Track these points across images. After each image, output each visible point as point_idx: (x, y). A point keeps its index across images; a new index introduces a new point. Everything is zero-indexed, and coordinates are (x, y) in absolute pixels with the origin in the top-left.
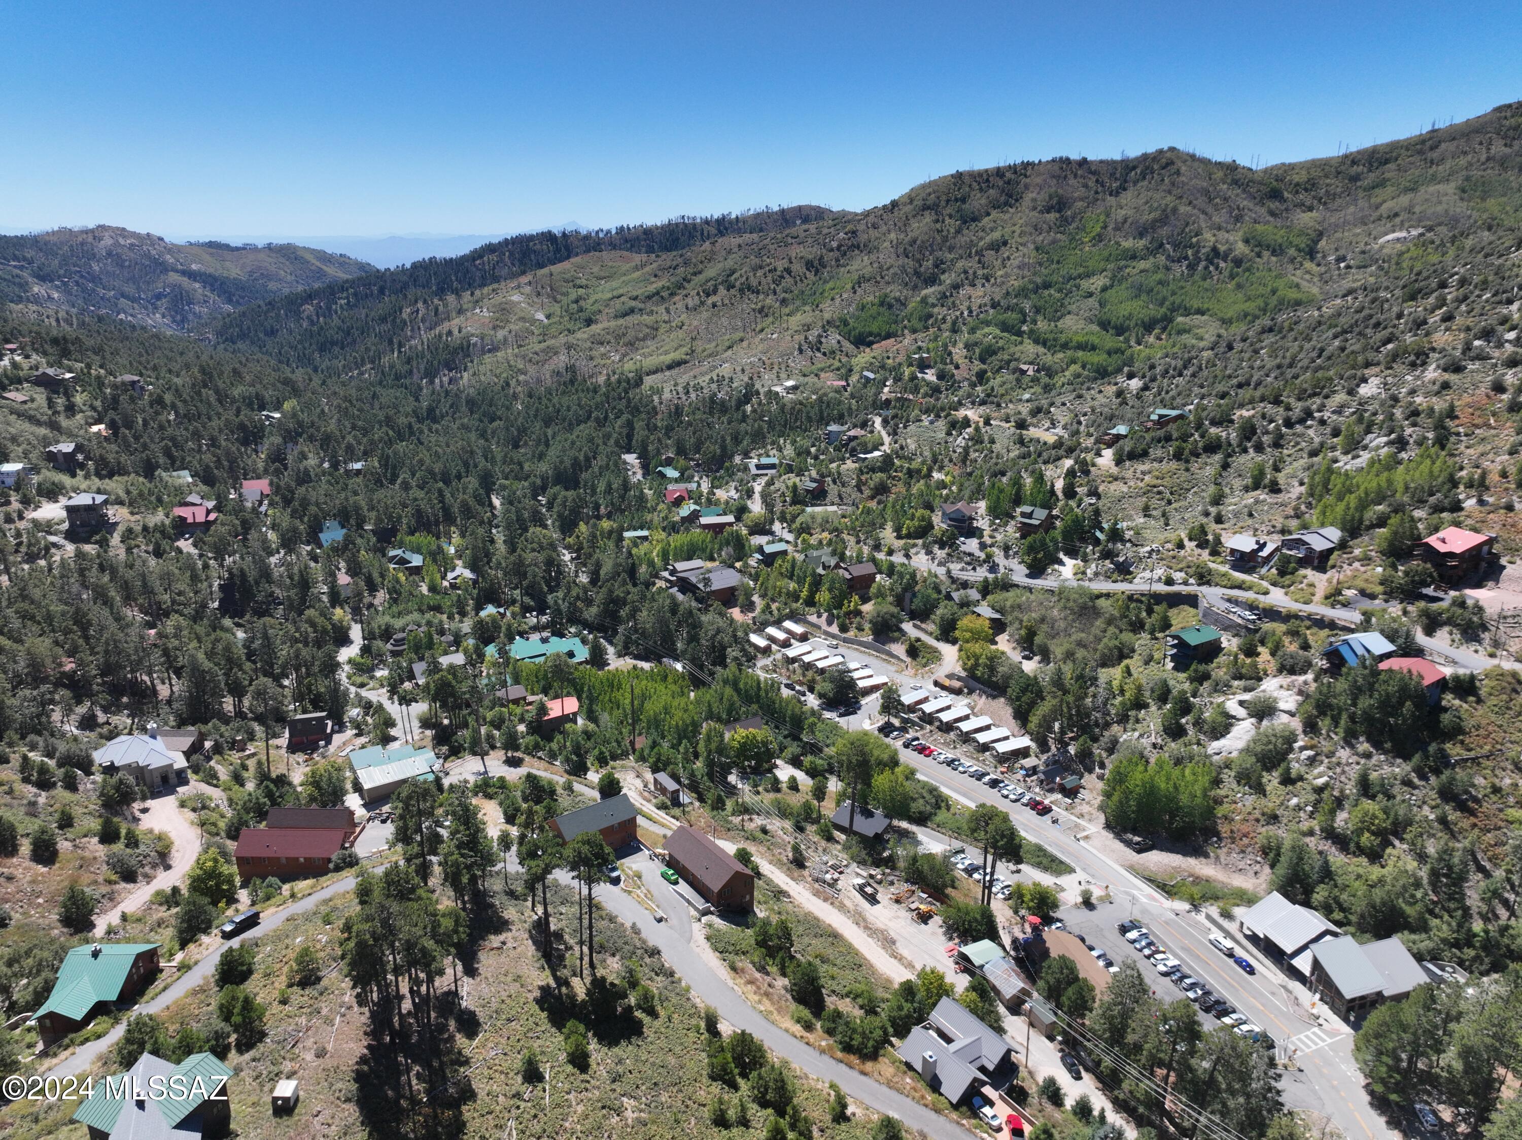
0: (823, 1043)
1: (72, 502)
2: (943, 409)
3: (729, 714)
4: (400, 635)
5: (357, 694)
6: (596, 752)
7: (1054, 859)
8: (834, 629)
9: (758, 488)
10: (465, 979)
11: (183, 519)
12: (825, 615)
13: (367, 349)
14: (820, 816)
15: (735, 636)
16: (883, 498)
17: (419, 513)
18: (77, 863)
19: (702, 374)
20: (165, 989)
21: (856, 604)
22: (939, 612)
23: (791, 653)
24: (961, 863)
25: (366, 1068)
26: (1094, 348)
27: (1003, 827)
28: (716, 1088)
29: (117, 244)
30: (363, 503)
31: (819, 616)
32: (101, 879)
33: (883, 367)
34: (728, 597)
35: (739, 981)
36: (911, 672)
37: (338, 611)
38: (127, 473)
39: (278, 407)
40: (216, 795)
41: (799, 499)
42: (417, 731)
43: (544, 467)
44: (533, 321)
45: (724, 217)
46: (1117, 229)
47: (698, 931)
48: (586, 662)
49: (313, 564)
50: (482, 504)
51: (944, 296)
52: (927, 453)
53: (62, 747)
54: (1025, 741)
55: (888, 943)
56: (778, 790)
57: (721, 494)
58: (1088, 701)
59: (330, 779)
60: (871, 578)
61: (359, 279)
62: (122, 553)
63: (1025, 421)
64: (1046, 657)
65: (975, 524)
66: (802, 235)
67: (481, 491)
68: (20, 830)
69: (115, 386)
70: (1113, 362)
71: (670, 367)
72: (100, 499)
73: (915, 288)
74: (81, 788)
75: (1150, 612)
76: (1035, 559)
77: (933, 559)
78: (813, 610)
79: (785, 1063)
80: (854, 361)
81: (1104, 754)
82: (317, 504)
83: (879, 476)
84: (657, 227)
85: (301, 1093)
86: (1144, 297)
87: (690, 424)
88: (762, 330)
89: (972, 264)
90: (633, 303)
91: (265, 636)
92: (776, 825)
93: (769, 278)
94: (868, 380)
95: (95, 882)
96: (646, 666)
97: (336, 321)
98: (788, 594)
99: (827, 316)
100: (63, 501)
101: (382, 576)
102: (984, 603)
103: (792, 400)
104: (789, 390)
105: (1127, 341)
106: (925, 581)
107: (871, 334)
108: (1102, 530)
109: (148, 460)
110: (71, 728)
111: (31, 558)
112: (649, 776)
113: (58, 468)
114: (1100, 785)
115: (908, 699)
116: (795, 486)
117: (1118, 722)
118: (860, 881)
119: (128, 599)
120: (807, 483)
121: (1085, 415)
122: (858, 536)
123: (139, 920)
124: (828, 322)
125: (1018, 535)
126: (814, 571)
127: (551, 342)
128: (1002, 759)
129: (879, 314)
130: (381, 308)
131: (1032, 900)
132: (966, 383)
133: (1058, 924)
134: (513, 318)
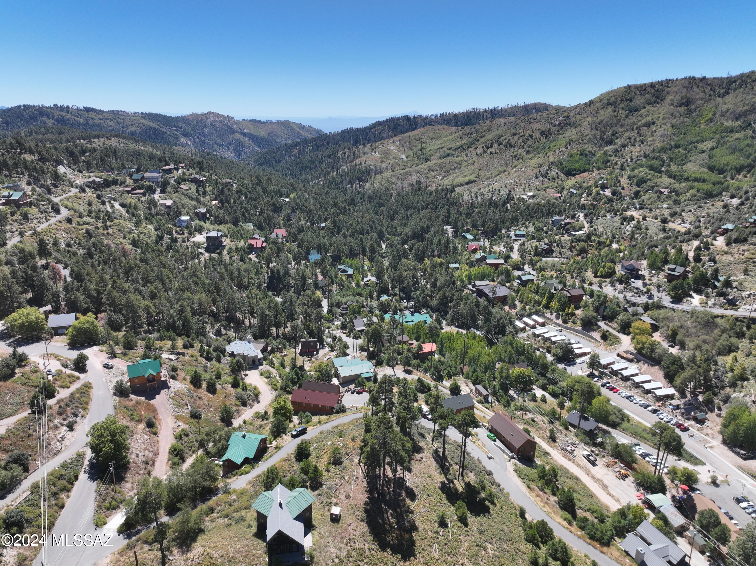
0: (579, 533)
1: (208, 235)
2: (618, 211)
3: (510, 359)
4: (345, 306)
5: (328, 332)
6: (446, 371)
7: (692, 456)
8: (560, 321)
9: (516, 247)
10: (407, 473)
11: (252, 245)
12: (555, 314)
13: (322, 170)
14: (561, 417)
16: (585, 256)
17: (351, 249)
18: (224, 395)
19: (484, 188)
20: (271, 457)
21: (573, 310)
22: (620, 317)
23: (537, 332)
24: (638, 451)
25: (368, 507)
26: (704, 181)
27: (674, 435)
28: (530, 546)
29: (215, 120)
30: (327, 243)
31: (552, 314)
32: (234, 403)
33: (581, 187)
34: (503, 300)
35: (532, 494)
36: (603, 347)
37: (318, 292)
38: (228, 223)
39: (287, 196)
40: (274, 372)
41: (538, 253)
42: (359, 352)
43: (407, 230)
44: (400, 159)
45: (495, 109)
46: (722, 115)
47: (510, 466)
49: (306, 270)
50: (379, 247)
51: (617, 151)
52: (609, 234)
53: (213, 344)
54: (671, 391)
55: (605, 487)
56: (536, 401)
57: (496, 248)
58: (712, 373)
59: (323, 370)
60: (581, 297)
61: (317, 137)
62: (228, 259)
63: (667, 219)
64: (683, 346)
65: (640, 273)
66: (539, 118)
67: (377, 241)
68: (202, 377)
69: (223, 184)
70: (718, 188)
71: (467, 184)
72: (220, 234)
73: (600, 146)
74: (222, 362)
75: (749, 328)
76: (676, 294)
77: (615, 289)
78: (548, 311)
80: (565, 184)
81: (721, 403)
82: (308, 242)
83: (582, 244)
84: (460, 114)
85: (342, 514)
86: (737, 153)
87: (479, 212)
88: (516, 166)
89: (634, 134)
90: (449, 151)
91: (291, 301)
92: (539, 418)
93: (521, 140)
94: (572, 194)
95: (232, 404)
96: (464, 332)
97: (307, 157)
98: (535, 302)
99: (551, 160)
100: (204, 234)
101: (336, 277)
102: (646, 315)
103: (532, 203)
104: (530, 197)
105: (725, 177)
106: (611, 301)
107: (575, 170)
108: (719, 281)
109: (236, 218)
110: (213, 335)
111: (192, 258)
112: (472, 386)
113: (200, 220)
114: (719, 420)
115: (603, 362)
116: (536, 247)
117: (730, 387)
118: (586, 453)
119: (230, 279)
120: (543, 245)
121: (703, 217)
122: (572, 275)
123: (250, 424)
124: (552, 163)
125: (666, 280)
126: (550, 291)
127: (408, 170)
128: (658, 399)
129: (580, 159)
130: (329, 151)
131: (682, 477)
132: (628, 197)
133: (698, 492)
134: (390, 157)
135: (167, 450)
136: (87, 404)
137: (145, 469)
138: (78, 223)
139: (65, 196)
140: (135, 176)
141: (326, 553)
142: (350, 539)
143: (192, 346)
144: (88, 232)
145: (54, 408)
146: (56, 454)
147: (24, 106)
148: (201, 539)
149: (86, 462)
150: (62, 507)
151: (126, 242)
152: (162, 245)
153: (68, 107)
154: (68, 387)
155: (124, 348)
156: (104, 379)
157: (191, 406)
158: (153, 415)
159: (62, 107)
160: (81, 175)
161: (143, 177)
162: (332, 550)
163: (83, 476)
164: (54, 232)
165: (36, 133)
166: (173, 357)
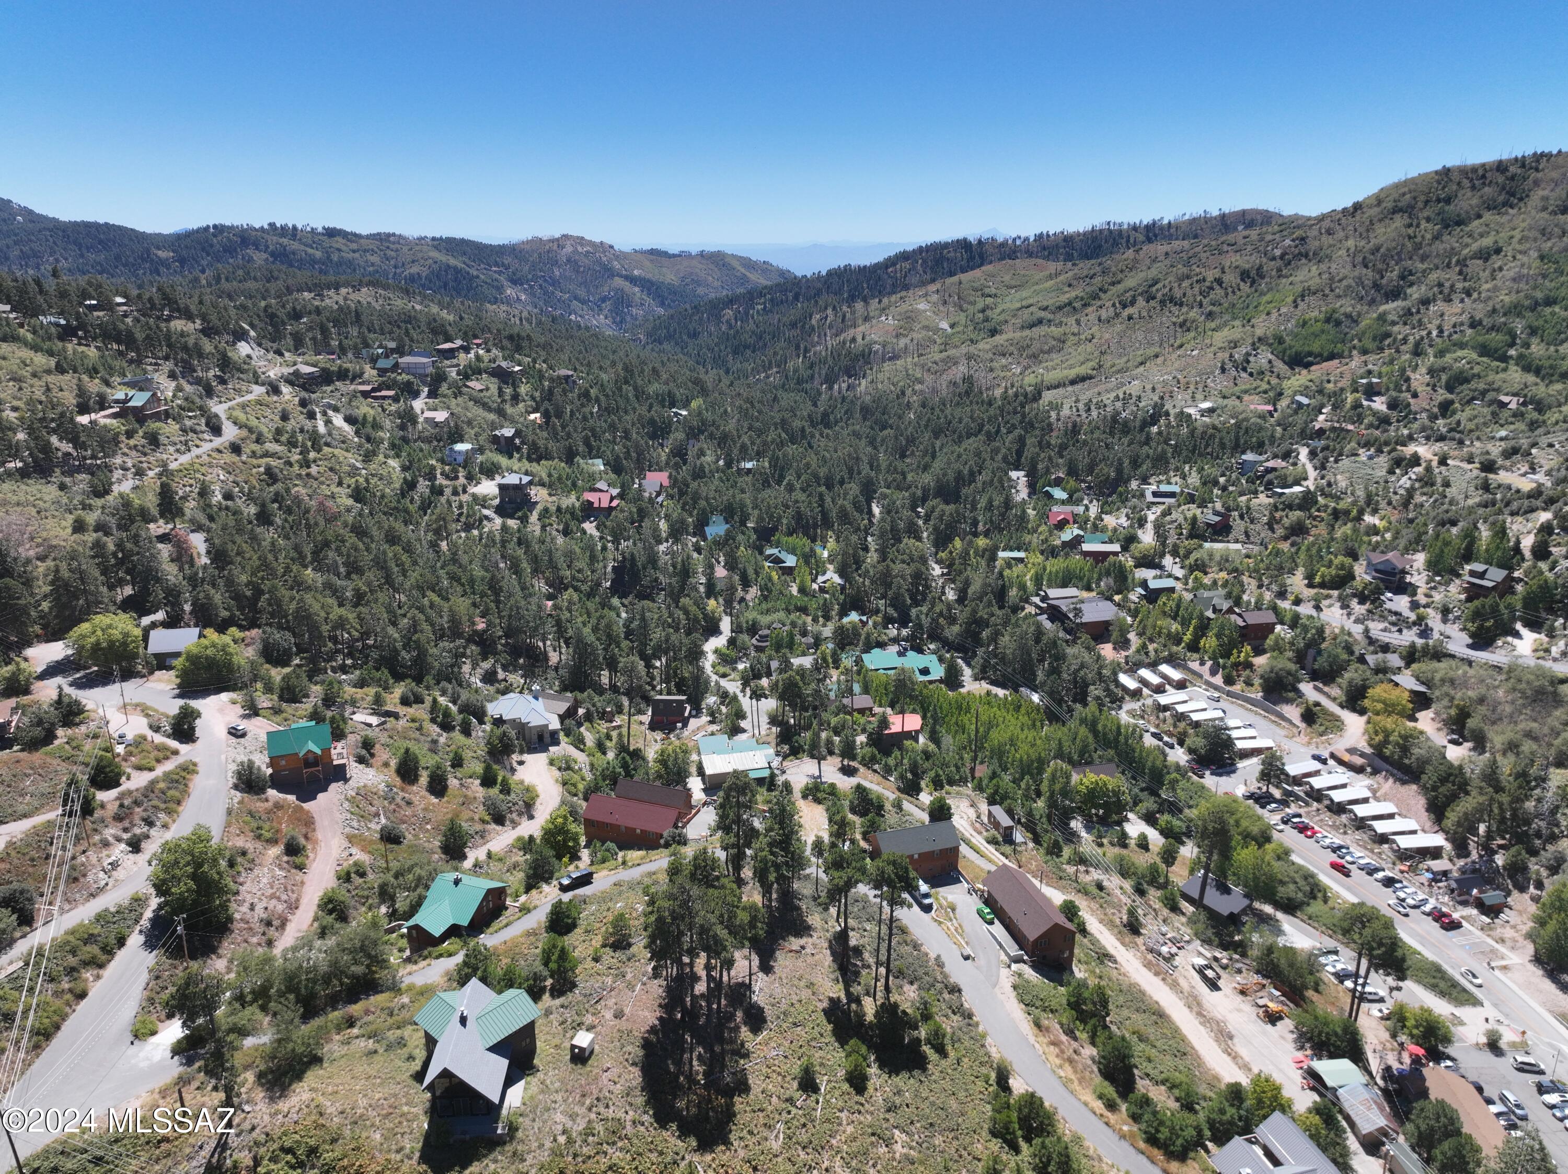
0: (1125, 1128)
1: (504, 481)
2: (1387, 443)
3: (1081, 755)
4: (766, 632)
5: (717, 683)
6: (932, 774)
7: (1454, 985)
8: (1218, 680)
9: (1151, 517)
10: (761, 974)
11: (590, 503)
12: (1209, 664)
13: (775, 354)
14: (1167, 882)
15: (1100, 673)
16: (1299, 540)
17: (799, 516)
18: (461, 800)
19: (1108, 391)
20: (506, 926)
21: (1247, 655)
22: (1347, 675)
23: (1163, 700)
24: (1332, 965)
25: (654, 1038)
27: (1383, 933)
28: (995, 1145)
29: (575, 251)
30: (748, 502)
31: (1202, 663)
32: (477, 817)
33: (1321, 392)
34: (1100, 631)
35: (1041, 1039)
36: (1303, 739)
37: (712, 603)
38: (552, 459)
39: (686, 405)
40: (581, 758)
41: (1197, 532)
42: (764, 726)
43: (927, 479)
44: (937, 330)
45: (1154, 223)
47: (1006, 978)
48: (941, 681)
49: (695, 555)
50: (861, 511)
51: (1408, 313)
52: (1361, 493)
53: (464, 695)
54: (1437, 840)
55: (1223, 1036)
56: (1125, 846)
57: (1110, 521)
58: (1530, 805)
59: (676, 759)
60: (1270, 628)
61: (778, 285)
62: (538, 529)
63: (1494, 462)
64: (1480, 743)
65: (1408, 579)
66: (1242, 241)
67: (861, 498)
68: (423, 763)
69: (552, 380)
71: (1073, 382)
72: (526, 479)
73: (1372, 302)
74: (474, 734)
76: (1481, 627)
77: (1349, 614)
78: (1196, 656)
79: (1077, 1139)
80: (1286, 384)
81: (1544, 873)
82: (707, 499)
83: (1296, 514)
84: (1079, 234)
85: (596, 1047)
87: (1085, 443)
88: (1181, 346)
89: (1450, 276)
90: (1043, 314)
91: (643, 619)
92: (1113, 882)
93: (1196, 289)
94: (1300, 405)
95: (472, 819)
96: (1001, 692)
97: (752, 326)
98: (1169, 635)
99: (1259, 332)
100: (498, 479)
101: (757, 573)
102: (1408, 672)
103: (1206, 426)
104: (1203, 413)
106: (1335, 639)
107: (1310, 354)
109: (570, 448)
110: (476, 681)
111: (468, 528)
112: (984, 807)
113: (500, 451)
114: (1533, 908)
115: (1292, 769)
116: (1195, 518)
118: (1201, 962)
119: (536, 571)
120: (1208, 516)
122: (1260, 580)
123: (500, 860)
124: (1260, 339)
125: (1463, 597)
126: (1202, 614)
127: (952, 352)
128: (1404, 855)
129: (1323, 331)
130: (793, 313)
131: (1417, 1027)
132: (1424, 415)
133: (1449, 1063)
134: (917, 326)
135: (316, 901)
136: (179, 803)
137: (264, 934)
138: (254, 454)
139: (239, 400)
140: (382, 363)
141: (545, 1122)
142: (598, 1099)
143: (419, 700)
144: (269, 471)
145: (109, 807)
146: (93, 896)
147: (215, 227)
148: (312, 1077)
149: (148, 914)
150: (82, 995)
151: (343, 491)
152: (412, 501)
153: (295, 228)
154: (151, 769)
155: (281, 698)
156: (223, 757)
157: (387, 818)
158: (304, 831)
159: (284, 228)
160: (279, 359)
161: (396, 365)
162: (559, 1117)
163: (136, 940)
164: (203, 470)
165: (227, 279)
166: (374, 720)
